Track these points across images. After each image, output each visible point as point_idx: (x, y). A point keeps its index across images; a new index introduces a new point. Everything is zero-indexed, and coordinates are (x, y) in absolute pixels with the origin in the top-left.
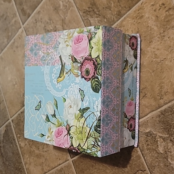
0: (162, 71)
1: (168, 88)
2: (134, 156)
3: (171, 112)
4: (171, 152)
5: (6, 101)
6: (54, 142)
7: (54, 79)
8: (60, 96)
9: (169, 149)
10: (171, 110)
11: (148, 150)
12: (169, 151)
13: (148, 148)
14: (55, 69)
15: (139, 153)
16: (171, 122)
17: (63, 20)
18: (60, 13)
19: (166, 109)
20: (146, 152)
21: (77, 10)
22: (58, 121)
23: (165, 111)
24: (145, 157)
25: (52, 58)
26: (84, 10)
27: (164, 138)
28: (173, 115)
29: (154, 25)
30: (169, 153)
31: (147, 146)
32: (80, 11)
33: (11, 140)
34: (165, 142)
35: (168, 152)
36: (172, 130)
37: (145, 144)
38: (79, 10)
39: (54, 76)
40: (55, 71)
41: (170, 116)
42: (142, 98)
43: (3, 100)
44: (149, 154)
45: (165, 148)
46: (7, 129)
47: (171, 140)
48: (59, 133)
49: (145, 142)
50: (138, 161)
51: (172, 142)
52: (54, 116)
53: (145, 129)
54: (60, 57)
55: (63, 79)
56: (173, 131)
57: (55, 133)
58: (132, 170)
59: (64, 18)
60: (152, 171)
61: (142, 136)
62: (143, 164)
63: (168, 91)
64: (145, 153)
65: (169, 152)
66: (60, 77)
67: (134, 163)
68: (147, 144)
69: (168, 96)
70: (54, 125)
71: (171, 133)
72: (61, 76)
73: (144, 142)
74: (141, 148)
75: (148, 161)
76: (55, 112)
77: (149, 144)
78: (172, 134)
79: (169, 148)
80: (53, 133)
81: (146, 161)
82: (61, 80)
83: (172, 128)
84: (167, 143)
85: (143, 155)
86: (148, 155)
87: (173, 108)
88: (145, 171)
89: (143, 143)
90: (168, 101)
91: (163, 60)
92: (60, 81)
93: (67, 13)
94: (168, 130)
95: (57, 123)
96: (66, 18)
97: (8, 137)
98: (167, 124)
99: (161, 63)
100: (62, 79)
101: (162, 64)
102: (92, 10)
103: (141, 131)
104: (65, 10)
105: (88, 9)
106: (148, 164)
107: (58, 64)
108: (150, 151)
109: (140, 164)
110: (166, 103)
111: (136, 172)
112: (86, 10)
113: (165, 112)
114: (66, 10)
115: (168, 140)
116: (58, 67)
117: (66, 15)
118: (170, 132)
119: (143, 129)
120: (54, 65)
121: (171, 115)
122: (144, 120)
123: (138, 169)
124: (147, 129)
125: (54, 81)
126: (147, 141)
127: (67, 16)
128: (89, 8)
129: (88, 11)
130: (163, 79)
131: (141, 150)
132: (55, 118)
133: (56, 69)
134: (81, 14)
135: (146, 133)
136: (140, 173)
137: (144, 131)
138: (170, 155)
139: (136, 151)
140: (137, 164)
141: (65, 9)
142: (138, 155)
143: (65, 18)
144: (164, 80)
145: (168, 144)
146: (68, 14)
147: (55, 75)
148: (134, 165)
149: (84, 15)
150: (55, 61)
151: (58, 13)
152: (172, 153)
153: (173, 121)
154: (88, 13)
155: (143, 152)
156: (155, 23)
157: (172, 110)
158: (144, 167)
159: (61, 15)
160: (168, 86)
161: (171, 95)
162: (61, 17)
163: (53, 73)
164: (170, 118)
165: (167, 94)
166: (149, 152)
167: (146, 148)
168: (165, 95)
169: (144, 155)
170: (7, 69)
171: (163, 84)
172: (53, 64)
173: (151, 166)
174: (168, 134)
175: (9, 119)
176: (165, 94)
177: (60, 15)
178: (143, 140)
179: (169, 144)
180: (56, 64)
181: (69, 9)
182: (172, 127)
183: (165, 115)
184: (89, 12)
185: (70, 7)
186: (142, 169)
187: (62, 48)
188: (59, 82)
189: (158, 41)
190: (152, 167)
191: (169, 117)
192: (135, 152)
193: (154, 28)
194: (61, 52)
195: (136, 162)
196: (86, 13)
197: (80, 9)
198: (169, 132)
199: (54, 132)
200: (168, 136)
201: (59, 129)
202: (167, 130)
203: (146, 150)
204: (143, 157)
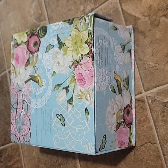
2: (145, 127)
5: (5, 50)
11: (162, 122)
13: (163, 119)
15: (151, 124)
20: (161, 123)
24: (158, 129)
31: (163, 117)
33: (5, 93)
37: (160, 115)
42: (166, 64)
43: (2, 49)
44: (164, 126)
46: (2, 80)
49: (161, 112)
50: (149, 132)
53: (164, 99)
58: (140, 142)
60: (163, 145)
61: (159, 105)
62: (154, 136)
64: (159, 124)
67: (143, 134)
68: (163, 115)
73: (159, 112)
74: (155, 119)
75: (161, 134)
77: (165, 115)
81: (158, 134)
85: (155, 126)
86: (162, 127)
88: (155, 144)
89: (158, 114)
97: (3, 88)
103: (158, 99)
106: (160, 138)
108: (165, 123)
109: (150, 136)
111: (144, 144)
119: (160, 98)
122: (164, 88)
123: (147, 141)
124: (165, 99)
126: (163, 112)
131: (155, 120)
135: (164, 102)
136: (149, 145)
137: (162, 101)
139: (148, 122)
140: (147, 136)
142: (150, 126)
148: (143, 136)
155: (156, 124)
158: (154, 139)
166: (164, 125)
167: (161, 119)
169: (157, 127)
170: (11, 14)
173: (164, 139)
175: (5, 70)
178: (159, 110)
186: (151, 141)
190: (164, 141)
192: (146, 122)
195: (145, 133)
203: (161, 122)
204: (156, 128)
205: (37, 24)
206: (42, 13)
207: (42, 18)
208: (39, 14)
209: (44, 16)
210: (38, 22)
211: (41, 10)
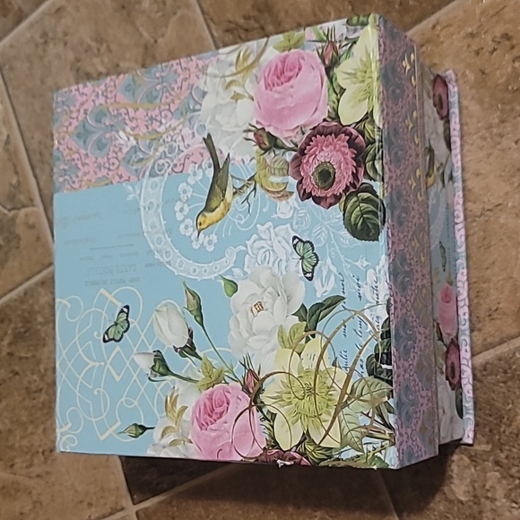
0: (486, 242)
1: (501, 296)
3: (505, 372)
4: (493, 500)
6: (193, 446)
7: (183, 220)
8: (213, 277)
9: (488, 490)
10: (507, 367)
12: (489, 495)
14: (188, 183)
16: (503, 404)
17: (146, 47)
18: (138, 23)
19: (487, 363)
21: (201, 18)
22: (208, 368)
23: (485, 370)
25: (171, 150)
26: (230, 22)
27: (473, 454)
28: (510, 383)
29: (469, 98)
30: (488, 502)
32: (212, 25)
34: (475, 467)
35: (483, 500)
36: (502, 429)
38: (212, 19)
39: (182, 210)
40: (185, 192)
41: (501, 387)
45: (476, 485)
47: (497, 463)
48: (211, 412)
51: (501, 466)
52: (189, 349)
54: (208, 141)
55: (223, 215)
56: (507, 433)
57: (194, 412)
59: (152, 41)
63: (501, 306)
65: (487, 498)
66: (208, 208)
69: (498, 322)
70: (189, 383)
71: (499, 440)
72: (213, 205)
76: (191, 336)
78: (503, 444)
79: (487, 487)
80: (187, 416)
82: (215, 219)
83: (505, 424)
84: (484, 471)
85: (396, 504)
87: (512, 361)
90: (497, 340)
91: (489, 210)
92: (208, 222)
93: (167, 27)
94: (491, 431)
95: (201, 376)
96: (160, 40)
98: (487, 412)
99: (482, 218)
100: (219, 216)
101: (486, 221)
102: (256, 25)
104: (160, 14)
105: (241, 21)
107: (200, 166)
108: (421, 494)
110: (491, 344)
112: (237, 24)
113: (485, 373)
114: (163, 15)
115: (488, 461)
116: (200, 177)
117: (160, 33)
118: (497, 437)
120: (181, 172)
121: (504, 382)
125: (182, 226)
127: (163, 36)
128: (247, 18)
129: (241, 27)
130: (487, 268)
132: (194, 358)
133: (192, 182)
134: (215, 34)
138: (489, 508)
141: (157, 12)
143: (156, 42)
144: (489, 271)
145: (486, 473)
146: (169, 30)
147: (186, 206)
149: (226, 39)
150: (187, 157)
151: (133, 23)
152: (498, 504)
153: (508, 404)
154: (243, 36)
156: (474, 91)
157: (510, 368)
159: (141, 29)
160: (503, 292)
161: (510, 321)
162: (141, 35)
163: (180, 200)
164: (499, 393)
165: (495, 316)
166: (420, 497)
168: (487, 319)
169: (400, 505)
171: (485, 286)
172: (178, 169)
174: (488, 443)
176: (490, 315)
177: (138, 29)
179: (489, 474)
180: (190, 168)
181: (175, 14)
182: (505, 420)
183: (485, 382)
184: (247, 30)
185: (179, 7)
187: (216, 107)
188: (203, 226)
189: (481, 148)
191: (495, 388)
193: (470, 108)
194: (210, 123)
196: (236, 33)
197: (215, 19)
198: (494, 435)
199: (189, 412)
200: (488, 448)
201: (211, 395)
202: (487, 430)
205: (4, 214)
206: (19, 182)
207: (22, 198)
208: (11, 184)
209: (29, 192)
210: (9, 210)
211: (17, 173)
